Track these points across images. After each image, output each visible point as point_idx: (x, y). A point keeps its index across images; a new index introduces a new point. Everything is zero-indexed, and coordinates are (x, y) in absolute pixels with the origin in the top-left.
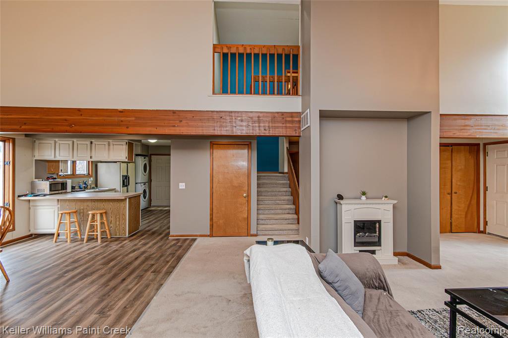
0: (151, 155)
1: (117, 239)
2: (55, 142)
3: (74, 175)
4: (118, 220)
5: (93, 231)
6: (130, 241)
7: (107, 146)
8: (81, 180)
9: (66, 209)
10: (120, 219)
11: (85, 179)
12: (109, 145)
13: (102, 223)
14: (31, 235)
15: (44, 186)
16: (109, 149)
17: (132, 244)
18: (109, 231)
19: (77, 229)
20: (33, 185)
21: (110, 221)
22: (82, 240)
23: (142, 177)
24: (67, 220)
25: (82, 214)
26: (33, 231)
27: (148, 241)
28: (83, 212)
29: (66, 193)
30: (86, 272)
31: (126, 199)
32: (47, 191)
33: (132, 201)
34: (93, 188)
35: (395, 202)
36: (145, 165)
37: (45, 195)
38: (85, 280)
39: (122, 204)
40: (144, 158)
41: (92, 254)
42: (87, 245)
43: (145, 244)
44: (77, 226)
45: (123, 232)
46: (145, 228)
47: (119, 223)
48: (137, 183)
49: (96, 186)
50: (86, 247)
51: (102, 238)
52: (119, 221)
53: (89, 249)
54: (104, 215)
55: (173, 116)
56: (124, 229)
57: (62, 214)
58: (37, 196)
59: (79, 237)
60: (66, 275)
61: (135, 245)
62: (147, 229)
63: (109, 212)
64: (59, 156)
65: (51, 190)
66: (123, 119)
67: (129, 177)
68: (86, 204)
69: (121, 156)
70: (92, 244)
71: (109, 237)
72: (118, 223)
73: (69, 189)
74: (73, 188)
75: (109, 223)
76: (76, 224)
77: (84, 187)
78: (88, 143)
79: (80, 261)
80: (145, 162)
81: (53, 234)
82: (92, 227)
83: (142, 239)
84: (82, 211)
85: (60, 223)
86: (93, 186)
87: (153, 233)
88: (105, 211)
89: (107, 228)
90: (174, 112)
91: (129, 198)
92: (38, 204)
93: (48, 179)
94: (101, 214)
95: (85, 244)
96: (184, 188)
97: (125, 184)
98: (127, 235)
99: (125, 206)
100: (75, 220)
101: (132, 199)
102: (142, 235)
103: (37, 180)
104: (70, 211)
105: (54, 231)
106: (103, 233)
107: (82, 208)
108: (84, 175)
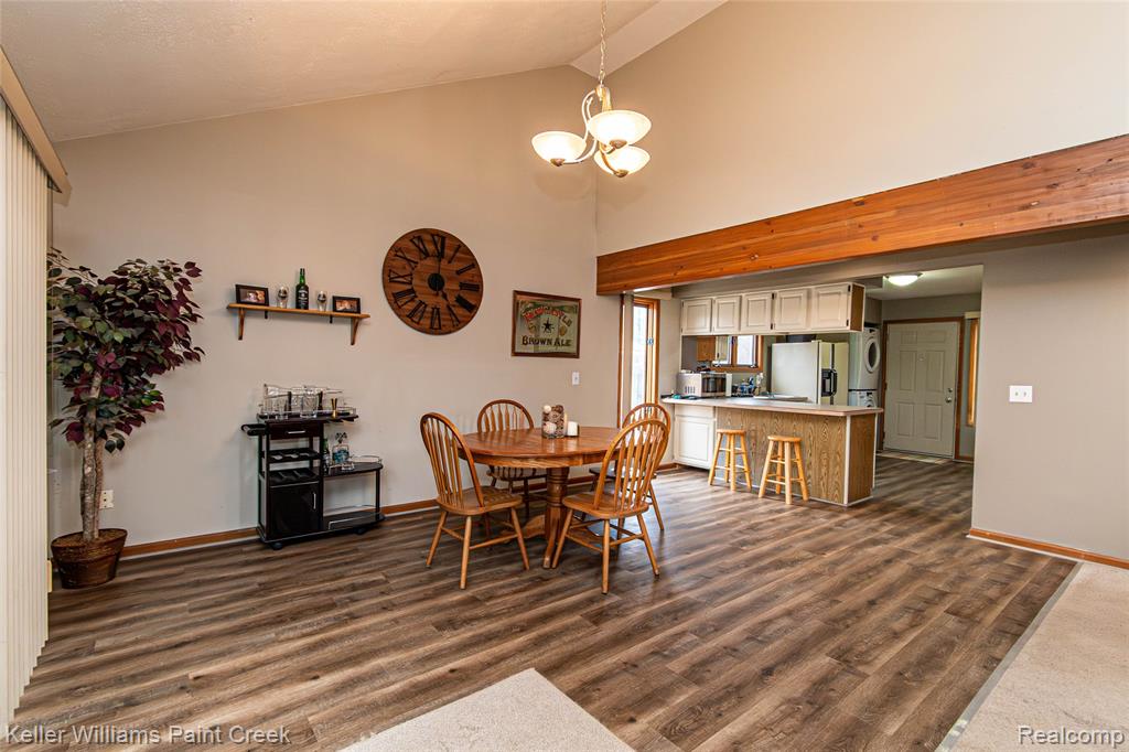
0: (886, 323)
1: (824, 506)
2: (712, 302)
3: (733, 367)
4: (824, 463)
5: (774, 478)
6: (856, 517)
7: (804, 300)
8: (743, 376)
9: (727, 427)
10: (828, 462)
11: (750, 376)
12: (809, 296)
13: (794, 466)
14: (675, 465)
15: (694, 381)
16: (809, 306)
17: (863, 525)
18: (807, 484)
19: (745, 468)
20: (679, 380)
21: (807, 463)
22: (756, 491)
23: (863, 376)
24: (730, 447)
25: (753, 441)
26: (676, 460)
27: (906, 528)
28: (756, 438)
29: (724, 397)
30: (781, 556)
31: (845, 417)
32: (698, 393)
33: (858, 425)
34: (764, 394)
36: (873, 346)
37: (696, 398)
38: (783, 571)
39: (835, 430)
40: (871, 331)
41: (780, 523)
42: (766, 503)
43: (901, 535)
44: (745, 463)
45: (836, 492)
46: (885, 497)
47: (828, 469)
48: (850, 390)
49: (769, 389)
50: (763, 507)
51: (793, 496)
52: (828, 466)
53: (771, 512)
54: (797, 449)
55: (1025, 175)
56: (839, 487)
57: (722, 434)
58: (683, 398)
59: (748, 484)
60: (744, 548)
61: (874, 530)
62: (892, 498)
63: (807, 443)
64: (718, 327)
65: (703, 391)
66: (863, 220)
67: (835, 375)
68: (760, 421)
69: (837, 320)
70: (774, 504)
71: (805, 498)
72: (824, 470)
73: (728, 392)
74: (734, 389)
75: (807, 466)
76: (744, 456)
77: (750, 389)
78: (768, 297)
79: (761, 529)
80: (871, 342)
81: (707, 471)
82: (773, 468)
83: (887, 520)
84: (753, 434)
85: (719, 451)
86: (764, 389)
87: (913, 513)
88: (797, 439)
89: (801, 477)
90: (1027, 164)
91: (853, 417)
92: (687, 412)
93: (698, 370)
94: (792, 445)
95: (760, 501)
96: (1030, 398)
97: (828, 390)
98: (846, 502)
99: (843, 435)
100: (742, 449)
101: (858, 420)
102: (883, 511)
103: (684, 371)
104: (734, 431)
105: (709, 465)
106: (795, 485)
107: (753, 428)
108: (749, 366)
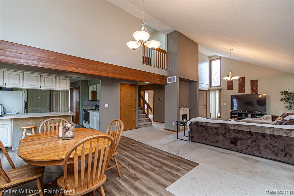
12: (56, 79)
35: (190, 108)
55: (128, 71)
66: (106, 68)
78: (38, 76)
96: (108, 107)
